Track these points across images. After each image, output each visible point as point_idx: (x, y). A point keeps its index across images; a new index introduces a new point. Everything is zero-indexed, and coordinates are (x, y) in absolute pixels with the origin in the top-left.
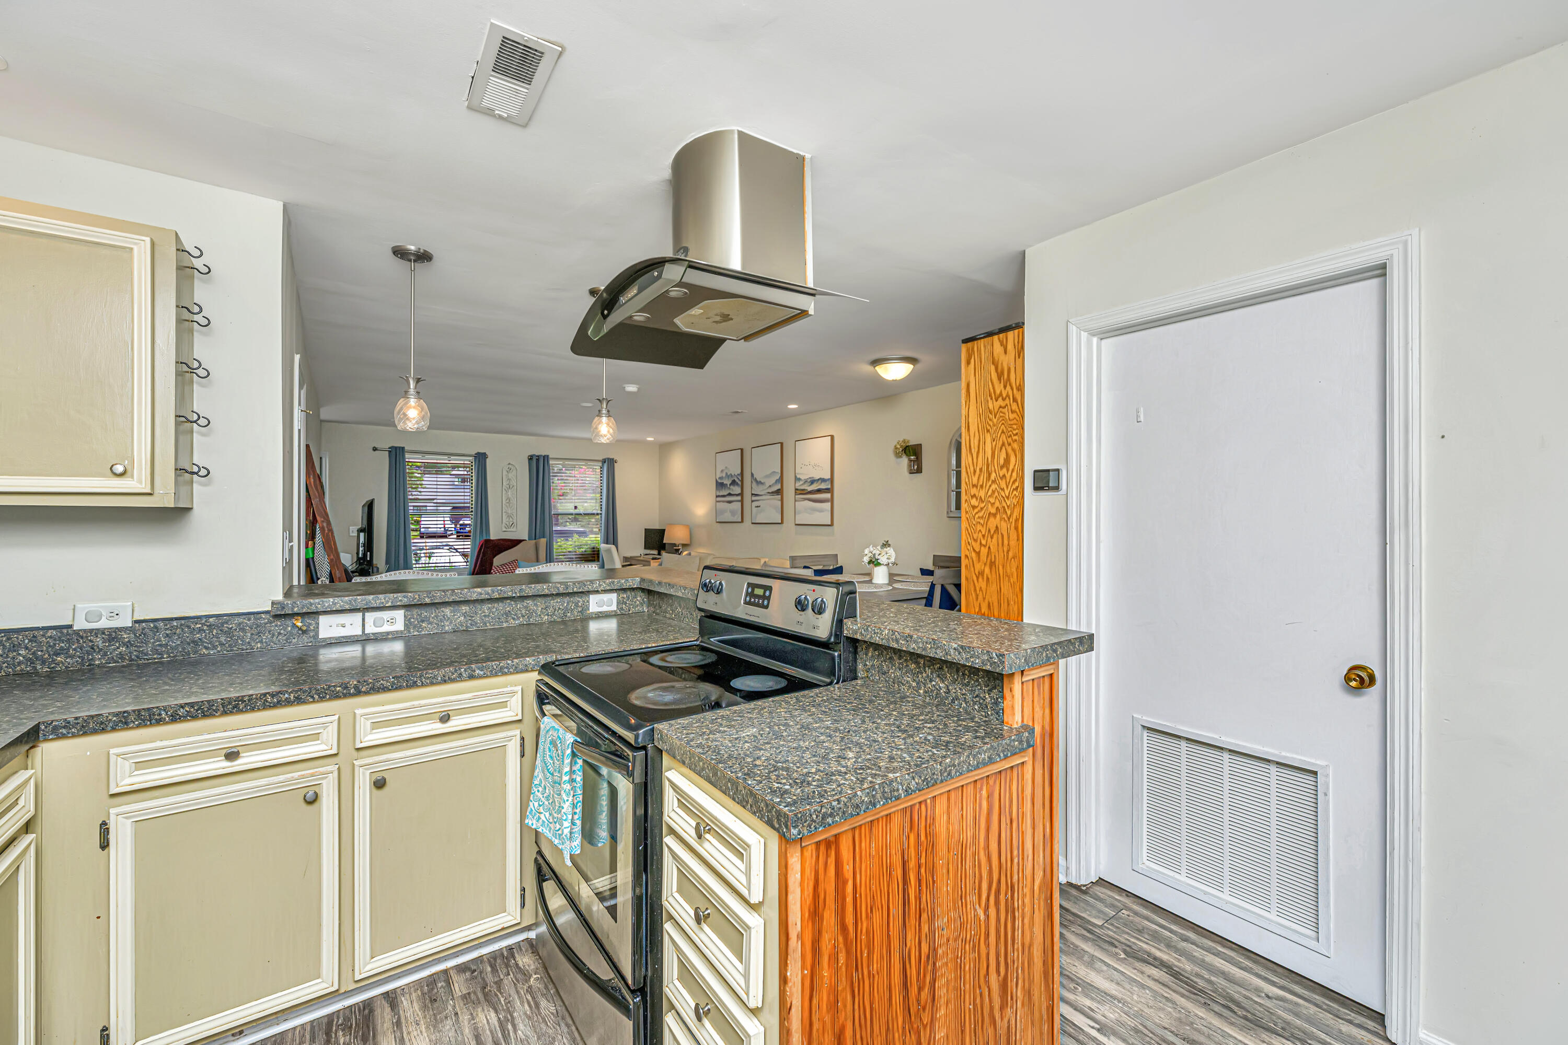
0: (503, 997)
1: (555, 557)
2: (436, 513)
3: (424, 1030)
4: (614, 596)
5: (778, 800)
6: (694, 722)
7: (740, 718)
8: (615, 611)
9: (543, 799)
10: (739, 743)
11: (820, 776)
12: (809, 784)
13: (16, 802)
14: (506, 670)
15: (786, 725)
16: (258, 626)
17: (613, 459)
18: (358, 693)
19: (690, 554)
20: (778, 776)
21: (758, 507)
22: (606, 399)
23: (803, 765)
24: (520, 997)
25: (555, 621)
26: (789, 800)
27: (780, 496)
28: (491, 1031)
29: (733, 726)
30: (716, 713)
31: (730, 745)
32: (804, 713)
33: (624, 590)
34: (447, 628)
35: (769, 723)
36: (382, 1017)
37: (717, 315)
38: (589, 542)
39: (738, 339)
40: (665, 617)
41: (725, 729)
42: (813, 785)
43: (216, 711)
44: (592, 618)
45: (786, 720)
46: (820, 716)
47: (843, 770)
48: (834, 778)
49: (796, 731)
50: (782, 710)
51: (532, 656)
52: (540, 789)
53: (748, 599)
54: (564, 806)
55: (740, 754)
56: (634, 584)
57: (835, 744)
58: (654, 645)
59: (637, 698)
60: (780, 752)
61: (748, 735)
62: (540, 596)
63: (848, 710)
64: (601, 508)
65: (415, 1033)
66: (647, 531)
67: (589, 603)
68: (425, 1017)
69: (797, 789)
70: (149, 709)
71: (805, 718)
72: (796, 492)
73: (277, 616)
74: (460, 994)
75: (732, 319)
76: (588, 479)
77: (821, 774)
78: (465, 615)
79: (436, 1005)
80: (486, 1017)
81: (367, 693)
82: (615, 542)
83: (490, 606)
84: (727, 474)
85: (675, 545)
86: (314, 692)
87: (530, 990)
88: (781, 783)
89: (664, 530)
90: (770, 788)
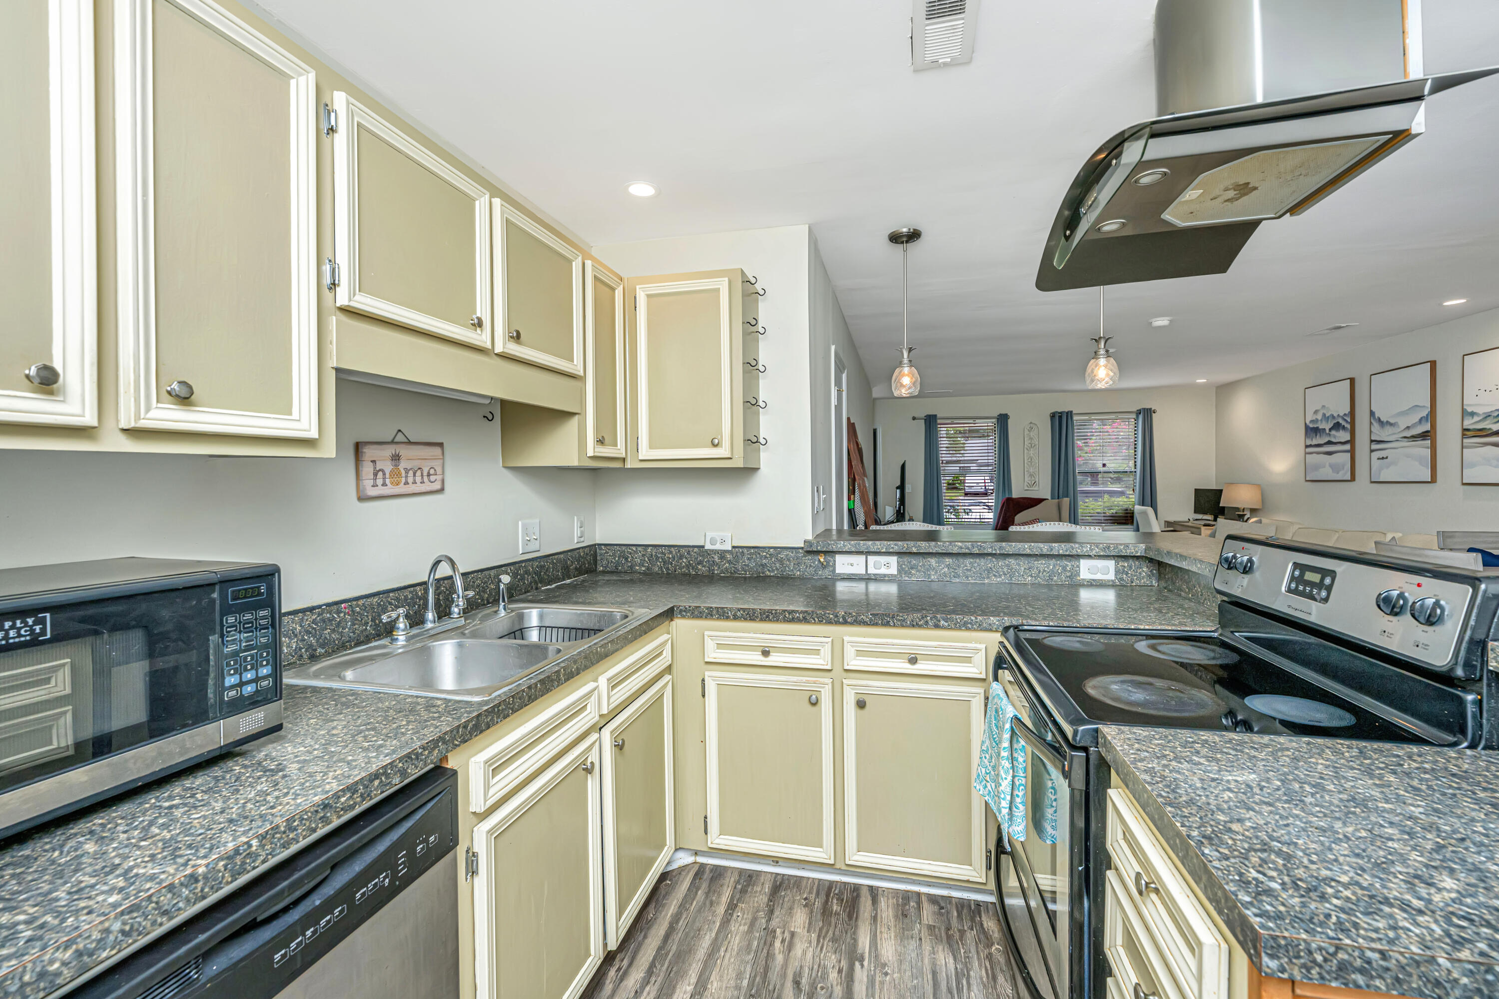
0: (963, 948)
1: (1080, 518)
2: (978, 472)
3: (893, 937)
4: (1111, 564)
5: (1248, 899)
6: (1157, 737)
7: (1233, 753)
8: (1112, 581)
9: (990, 768)
10: (1215, 788)
11: (1354, 893)
12: (1323, 897)
13: (661, 654)
14: (970, 626)
15: (1319, 787)
16: (797, 559)
17: (1150, 409)
18: (845, 622)
19: (1260, 522)
20: (1264, 861)
21: (1383, 458)
22: (1104, 337)
23: (1324, 861)
24: (979, 959)
25: (1039, 584)
26: (1269, 908)
27: (1429, 442)
28: (947, 976)
29: (1218, 761)
30: (1196, 735)
31: (1199, 785)
32: (1366, 778)
33: (1125, 558)
34: (933, 577)
35: (1285, 774)
36: (865, 906)
37: (1226, 189)
38: (1121, 503)
39: (1278, 215)
40: (1180, 595)
41: (1202, 760)
42: (1331, 903)
43: (757, 617)
44: (1083, 586)
45: (1322, 778)
46: (1402, 793)
47: (1417, 903)
48: (1387, 909)
49: (1336, 802)
50: (1321, 761)
51: (996, 616)
52: (987, 756)
53: (1293, 585)
54: (1002, 784)
55: (1209, 804)
56: (1137, 552)
57: (1415, 850)
58: (1147, 627)
59: (1094, 687)
60: (1287, 825)
61: (1236, 781)
62: (1023, 555)
63: (1478, 801)
64: (1135, 465)
65: (886, 935)
66: (1198, 492)
67: (1079, 568)
68: (895, 926)
69: (1292, 896)
70: (723, 608)
71: (1365, 787)
72: (1463, 435)
73: (809, 552)
74: (927, 923)
75: (1255, 188)
76: (1122, 434)
77: (1360, 892)
78: (948, 566)
79: (906, 921)
80: (945, 958)
81: (851, 624)
82: (1153, 505)
83: (971, 560)
84: (1324, 415)
85: (1237, 509)
86: (815, 615)
87: (990, 957)
88: (1264, 875)
89: (1221, 491)
90: (1241, 874)
